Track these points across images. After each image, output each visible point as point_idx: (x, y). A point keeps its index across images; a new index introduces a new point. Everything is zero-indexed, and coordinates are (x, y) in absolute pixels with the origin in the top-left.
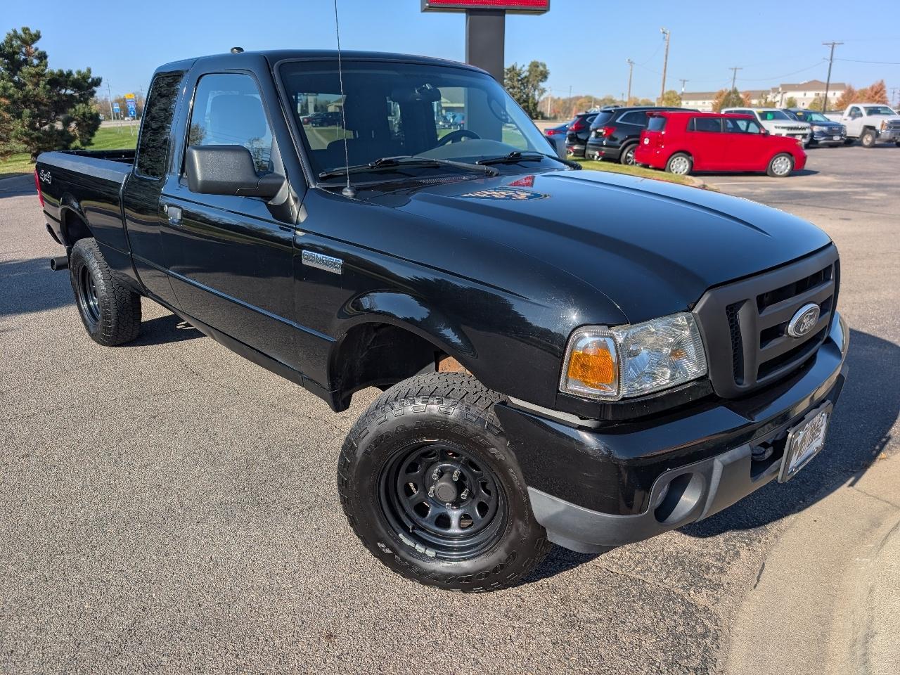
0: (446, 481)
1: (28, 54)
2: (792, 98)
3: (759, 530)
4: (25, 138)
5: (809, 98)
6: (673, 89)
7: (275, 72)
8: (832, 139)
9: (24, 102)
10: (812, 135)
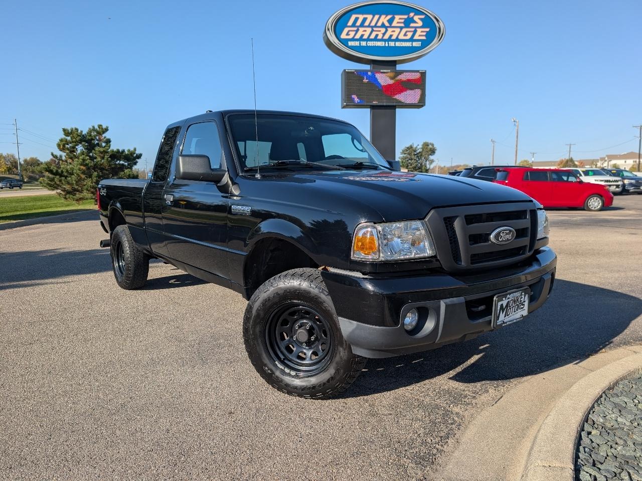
0: (303, 329)
1: (100, 140)
2: (615, 164)
3: (505, 381)
4: (92, 190)
5: (629, 164)
6: (526, 159)
7: (226, 119)
8: (639, 189)
9: (94, 169)
10: (624, 185)
